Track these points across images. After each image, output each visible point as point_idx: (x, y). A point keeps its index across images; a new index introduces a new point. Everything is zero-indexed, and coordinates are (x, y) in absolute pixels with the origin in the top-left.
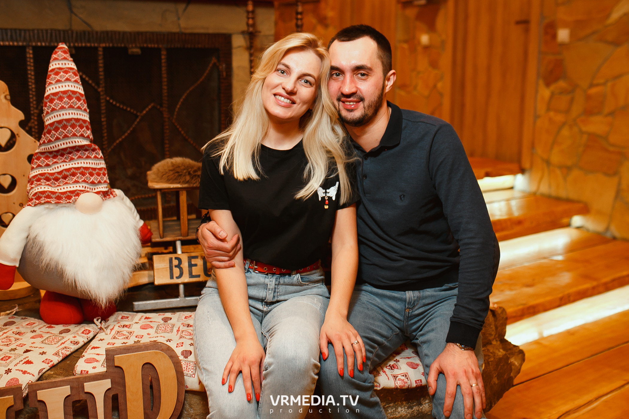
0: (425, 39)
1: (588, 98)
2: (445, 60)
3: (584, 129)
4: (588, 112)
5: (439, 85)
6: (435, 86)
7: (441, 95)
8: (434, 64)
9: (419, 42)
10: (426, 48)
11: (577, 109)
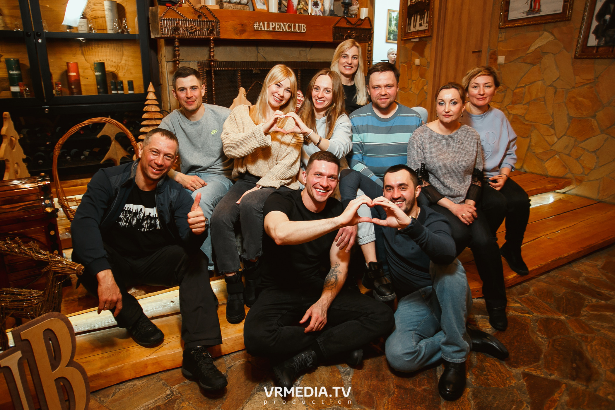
0: (417, 61)
1: (514, 94)
2: (430, 73)
3: (511, 112)
4: (514, 103)
5: (425, 88)
6: (423, 88)
7: (427, 93)
8: (422, 76)
9: (414, 63)
10: (418, 66)
11: (507, 101)
